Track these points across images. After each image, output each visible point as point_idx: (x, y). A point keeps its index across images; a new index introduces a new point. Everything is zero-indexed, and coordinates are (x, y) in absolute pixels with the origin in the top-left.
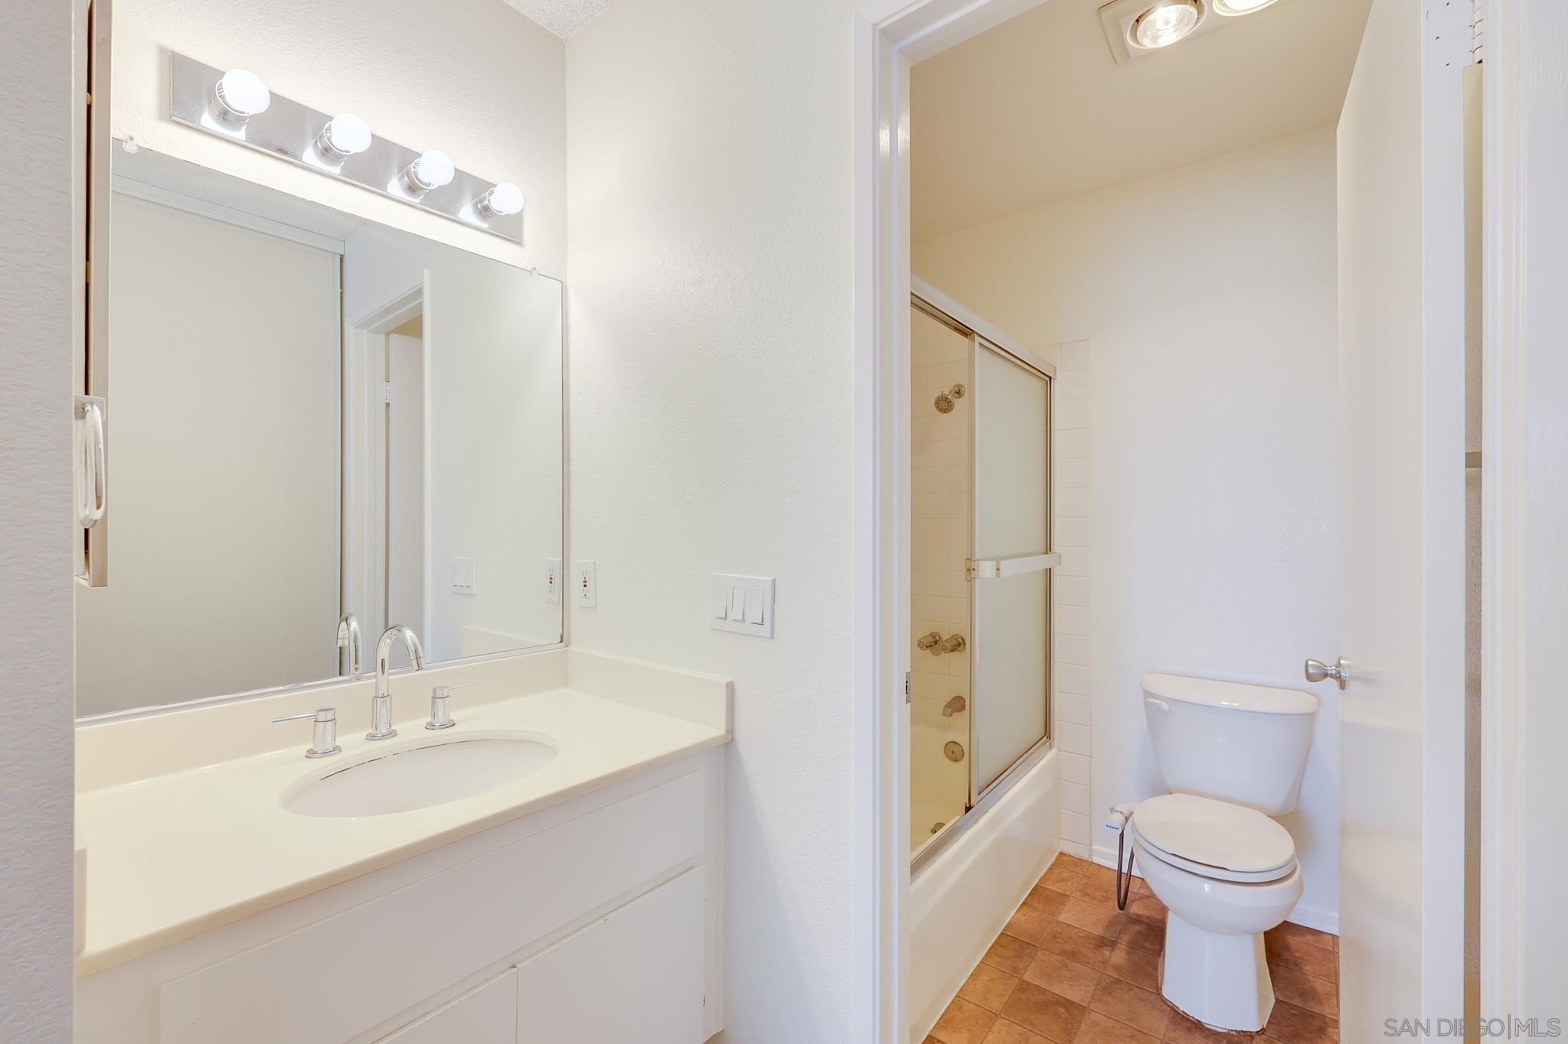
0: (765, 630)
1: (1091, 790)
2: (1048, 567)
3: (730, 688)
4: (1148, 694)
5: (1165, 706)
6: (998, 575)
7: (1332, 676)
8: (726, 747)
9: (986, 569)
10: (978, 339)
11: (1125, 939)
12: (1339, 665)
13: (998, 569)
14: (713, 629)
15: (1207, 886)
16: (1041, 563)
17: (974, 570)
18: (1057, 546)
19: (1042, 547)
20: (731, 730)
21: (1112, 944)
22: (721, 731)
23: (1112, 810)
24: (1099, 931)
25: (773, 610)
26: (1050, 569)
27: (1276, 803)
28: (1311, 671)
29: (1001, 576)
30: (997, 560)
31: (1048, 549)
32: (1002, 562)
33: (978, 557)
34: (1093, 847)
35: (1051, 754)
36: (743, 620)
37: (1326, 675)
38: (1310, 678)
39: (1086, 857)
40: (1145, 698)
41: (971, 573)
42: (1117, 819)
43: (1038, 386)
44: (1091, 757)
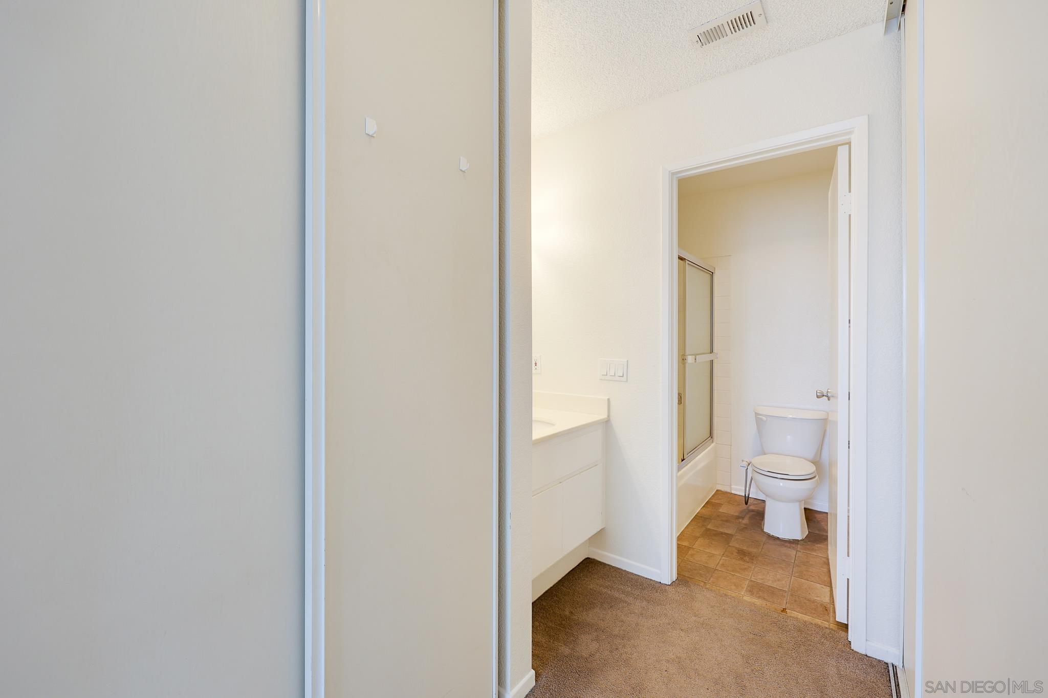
0: (624, 379)
2: (711, 359)
3: (609, 400)
4: (757, 414)
5: (764, 418)
6: (695, 362)
7: (825, 396)
8: (607, 423)
9: (690, 359)
10: (687, 261)
11: (748, 516)
12: (828, 392)
13: (695, 359)
14: (600, 379)
15: (782, 483)
16: (708, 357)
17: (685, 359)
18: (715, 350)
19: (710, 350)
20: (609, 416)
21: (743, 518)
22: (605, 416)
23: (743, 461)
24: (737, 514)
25: (627, 372)
26: (713, 360)
27: (811, 456)
28: (818, 394)
29: (697, 362)
30: (695, 355)
31: (712, 351)
32: (697, 356)
33: (687, 354)
34: (732, 486)
35: (713, 445)
36: (615, 375)
37: (823, 396)
38: (818, 397)
39: (729, 491)
40: (755, 416)
41: (684, 361)
42: (745, 464)
43: (708, 276)
44: (731, 445)
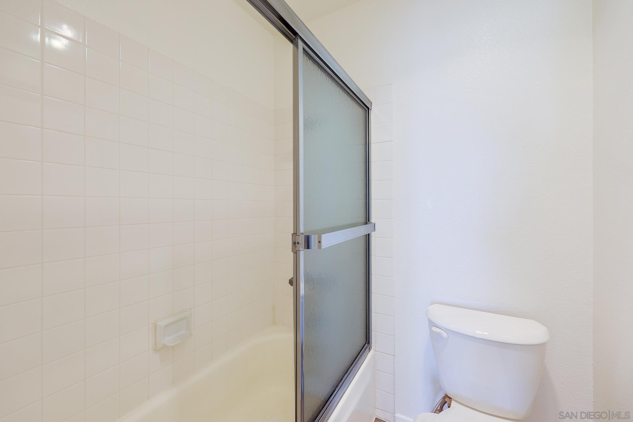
1: (394, 377)
4: (432, 324)
5: (445, 335)
13: (320, 242)
16: (362, 230)
17: (298, 243)
18: (375, 218)
19: (362, 219)
26: (369, 234)
29: (323, 248)
31: (367, 220)
32: (323, 236)
34: (396, 415)
35: (370, 354)
39: (392, 420)
40: (430, 328)
41: (296, 246)
43: (358, 108)
44: (394, 356)
